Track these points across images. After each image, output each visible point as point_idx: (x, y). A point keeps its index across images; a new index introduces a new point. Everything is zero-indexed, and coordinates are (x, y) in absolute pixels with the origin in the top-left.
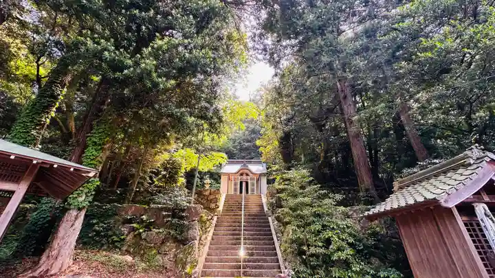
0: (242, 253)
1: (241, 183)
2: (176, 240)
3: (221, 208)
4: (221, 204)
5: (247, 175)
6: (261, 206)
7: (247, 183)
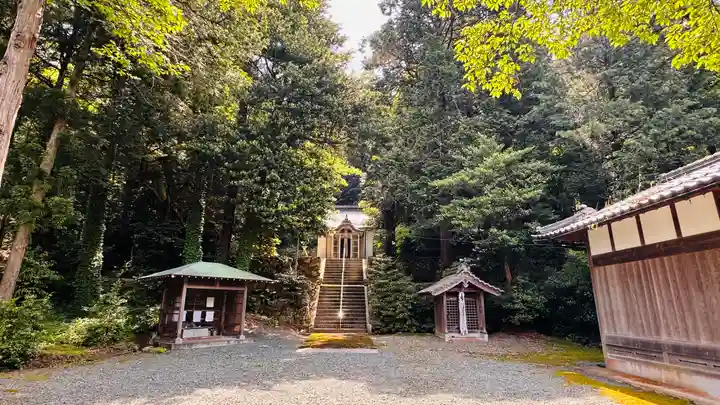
0: (341, 314)
1: (342, 241)
2: (292, 305)
3: (322, 277)
4: (322, 271)
5: (349, 231)
6: (361, 273)
7: (349, 240)
